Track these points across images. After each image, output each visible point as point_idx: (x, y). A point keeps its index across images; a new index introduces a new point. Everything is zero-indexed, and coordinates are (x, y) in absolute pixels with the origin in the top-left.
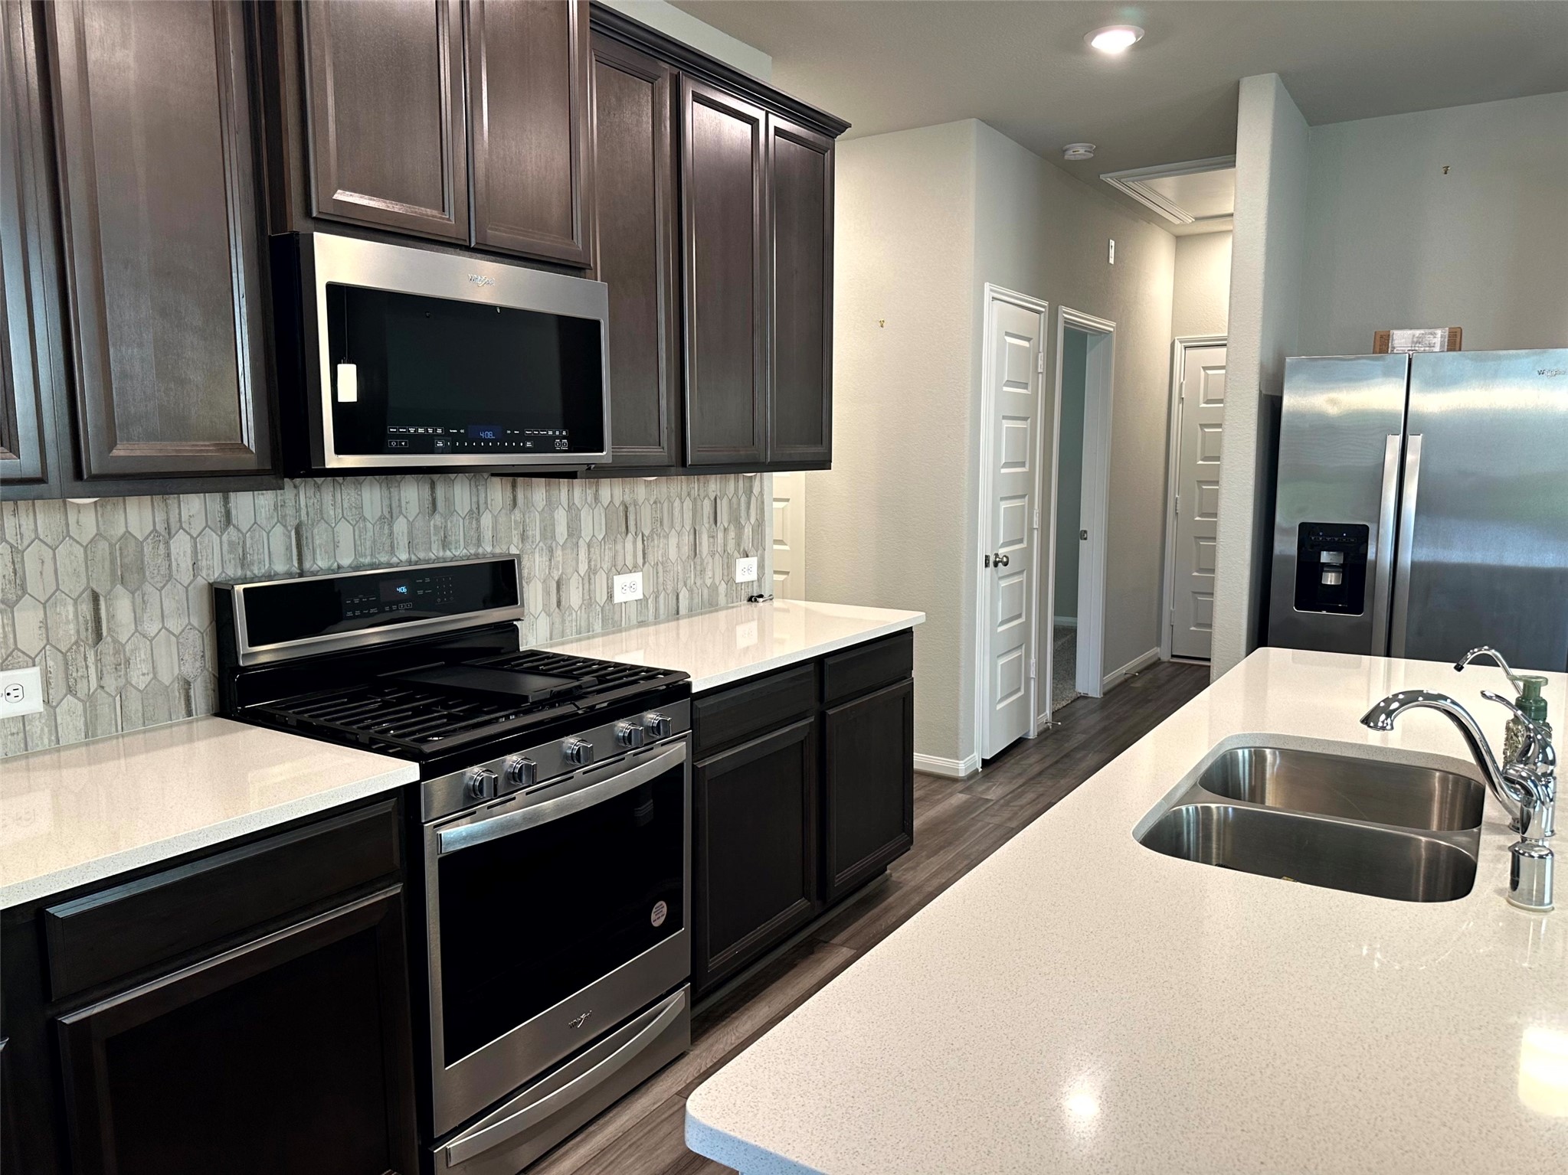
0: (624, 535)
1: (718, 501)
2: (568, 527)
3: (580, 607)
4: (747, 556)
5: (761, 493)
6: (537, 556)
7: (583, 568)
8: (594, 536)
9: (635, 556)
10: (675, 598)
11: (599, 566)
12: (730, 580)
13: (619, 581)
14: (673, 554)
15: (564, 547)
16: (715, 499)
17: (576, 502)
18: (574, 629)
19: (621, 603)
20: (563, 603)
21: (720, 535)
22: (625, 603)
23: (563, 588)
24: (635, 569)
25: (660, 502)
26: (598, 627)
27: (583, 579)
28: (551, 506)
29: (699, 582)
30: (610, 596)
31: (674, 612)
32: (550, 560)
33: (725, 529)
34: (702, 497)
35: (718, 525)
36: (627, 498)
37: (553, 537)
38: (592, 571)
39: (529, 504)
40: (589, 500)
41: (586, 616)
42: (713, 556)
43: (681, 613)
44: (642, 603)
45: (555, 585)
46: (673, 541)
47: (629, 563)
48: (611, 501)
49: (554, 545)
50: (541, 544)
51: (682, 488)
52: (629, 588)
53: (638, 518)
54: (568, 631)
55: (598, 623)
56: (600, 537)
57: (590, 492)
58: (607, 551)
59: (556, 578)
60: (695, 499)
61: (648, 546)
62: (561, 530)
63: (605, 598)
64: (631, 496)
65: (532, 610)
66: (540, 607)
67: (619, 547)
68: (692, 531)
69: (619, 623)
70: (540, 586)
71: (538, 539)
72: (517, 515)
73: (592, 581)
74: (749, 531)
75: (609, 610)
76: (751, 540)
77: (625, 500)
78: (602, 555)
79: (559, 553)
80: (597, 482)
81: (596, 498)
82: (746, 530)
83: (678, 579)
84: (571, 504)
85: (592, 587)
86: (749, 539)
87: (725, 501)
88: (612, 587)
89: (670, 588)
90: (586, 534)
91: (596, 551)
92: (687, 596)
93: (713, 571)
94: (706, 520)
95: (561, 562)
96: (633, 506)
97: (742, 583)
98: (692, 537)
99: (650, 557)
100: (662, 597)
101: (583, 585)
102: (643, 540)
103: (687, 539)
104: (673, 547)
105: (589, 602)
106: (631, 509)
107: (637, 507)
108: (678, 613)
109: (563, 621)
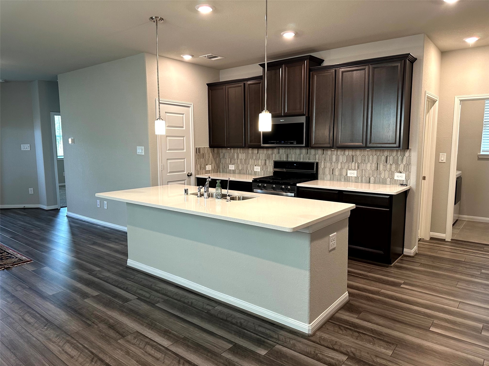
0: (352, 162)
1: (388, 157)
2: (336, 159)
3: (338, 175)
4: (401, 173)
5: (409, 156)
6: (328, 163)
7: (339, 167)
8: (343, 161)
9: (355, 167)
10: (368, 179)
11: (344, 168)
12: (392, 178)
13: (349, 172)
14: (369, 168)
15: (334, 162)
16: (387, 156)
17: (338, 154)
18: (336, 179)
19: (350, 177)
20: (334, 173)
21: (388, 166)
22: (351, 177)
23: (334, 171)
24: (355, 170)
25: (365, 156)
26: (343, 180)
27: (339, 170)
28: (332, 155)
29: (378, 176)
30: (347, 175)
31: (368, 181)
32: (331, 165)
33: (391, 164)
34: (381, 155)
35: (387, 163)
36: (353, 154)
37: (332, 160)
38: (342, 169)
39: (327, 154)
40: (342, 154)
41: (340, 177)
42: (385, 171)
43: (371, 183)
44: (357, 178)
45: (332, 170)
46: (369, 165)
47: (353, 168)
48: (348, 154)
49: (332, 162)
50: (329, 161)
51: (373, 153)
52: (353, 174)
53: (357, 159)
54: (335, 179)
55: (343, 179)
56: (345, 162)
57: (342, 153)
58: (346, 165)
59: (332, 168)
60: (378, 156)
61: (359, 165)
62: (334, 159)
63: (345, 174)
64: (355, 154)
65: (326, 173)
66: (328, 173)
67: (350, 164)
68: (377, 163)
69: (349, 181)
70: (328, 169)
71: (328, 160)
72: (324, 156)
73: (342, 170)
74: (402, 166)
75: (346, 177)
76: (403, 169)
77: (353, 155)
78: (345, 165)
79: (333, 164)
80: (345, 150)
81: (344, 154)
82: (401, 166)
83: (370, 174)
84: (337, 154)
85: (342, 172)
86: (402, 168)
87: (391, 157)
88: (347, 173)
89: (367, 176)
90: (341, 161)
91: (343, 165)
92: (373, 179)
93: (385, 175)
94: (382, 161)
95: (334, 165)
96: (355, 156)
97: (397, 180)
98: (376, 165)
99: (360, 168)
100: (364, 178)
101: (339, 171)
102: (358, 164)
103: (374, 166)
104: (369, 167)
105: (341, 174)
106: (355, 157)
107: (357, 156)
108: (370, 182)
109: (333, 177)
